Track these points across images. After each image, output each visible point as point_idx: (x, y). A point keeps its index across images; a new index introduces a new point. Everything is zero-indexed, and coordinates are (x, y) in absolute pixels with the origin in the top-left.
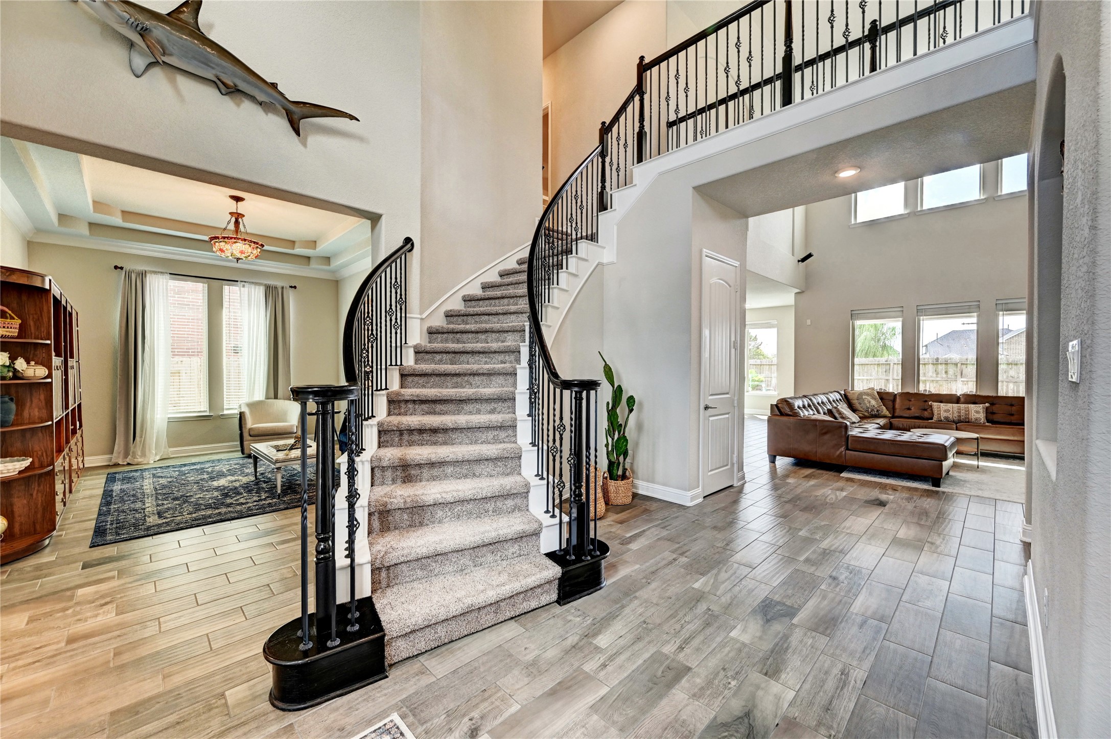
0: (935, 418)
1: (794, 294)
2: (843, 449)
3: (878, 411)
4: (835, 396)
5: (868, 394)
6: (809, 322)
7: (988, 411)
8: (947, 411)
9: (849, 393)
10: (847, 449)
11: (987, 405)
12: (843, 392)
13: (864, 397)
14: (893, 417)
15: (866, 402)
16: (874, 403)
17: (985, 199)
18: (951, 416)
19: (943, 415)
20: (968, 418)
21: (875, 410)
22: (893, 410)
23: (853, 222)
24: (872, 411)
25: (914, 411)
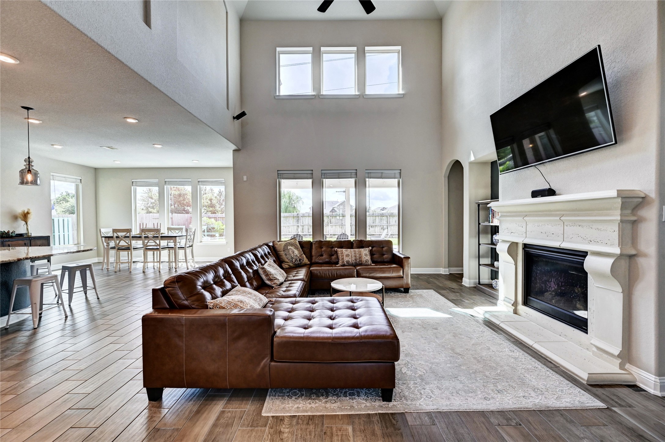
0: (340, 263)
1: (232, 151)
2: (266, 360)
3: (300, 260)
4: (264, 250)
5: (292, 245)
6: (245, 178)
7: (372, 253)
8: (347, 255)
9: (277, 244)
10: (272, 360)
11: (370, 248)
12: (271, 244)
13: (289, 247)
14: (312, 264)
15: (291, 252)
16: (296, 252)
17: (359, 95)
18: (350, 260)
19: (346, 259)
20: (361, 260)
21: (298, 260)
22: (310, 257)
23: (277, 94)
24: (295, 261)
25: (325, 257)
